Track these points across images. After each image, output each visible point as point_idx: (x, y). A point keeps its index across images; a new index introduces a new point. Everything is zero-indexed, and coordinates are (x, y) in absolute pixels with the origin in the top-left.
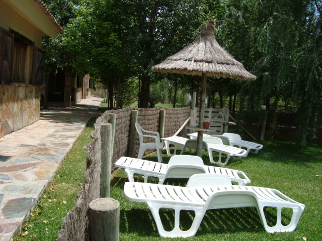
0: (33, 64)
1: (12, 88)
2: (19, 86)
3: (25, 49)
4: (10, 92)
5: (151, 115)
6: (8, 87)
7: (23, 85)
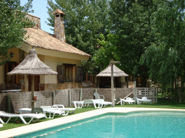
0: (76, 74)
1: (65, 84)
2: (68, 83)
3: (72, 68)
4: (64, 86)
5: (107, 91)
6: (63, 84)
7: (70, 83)
